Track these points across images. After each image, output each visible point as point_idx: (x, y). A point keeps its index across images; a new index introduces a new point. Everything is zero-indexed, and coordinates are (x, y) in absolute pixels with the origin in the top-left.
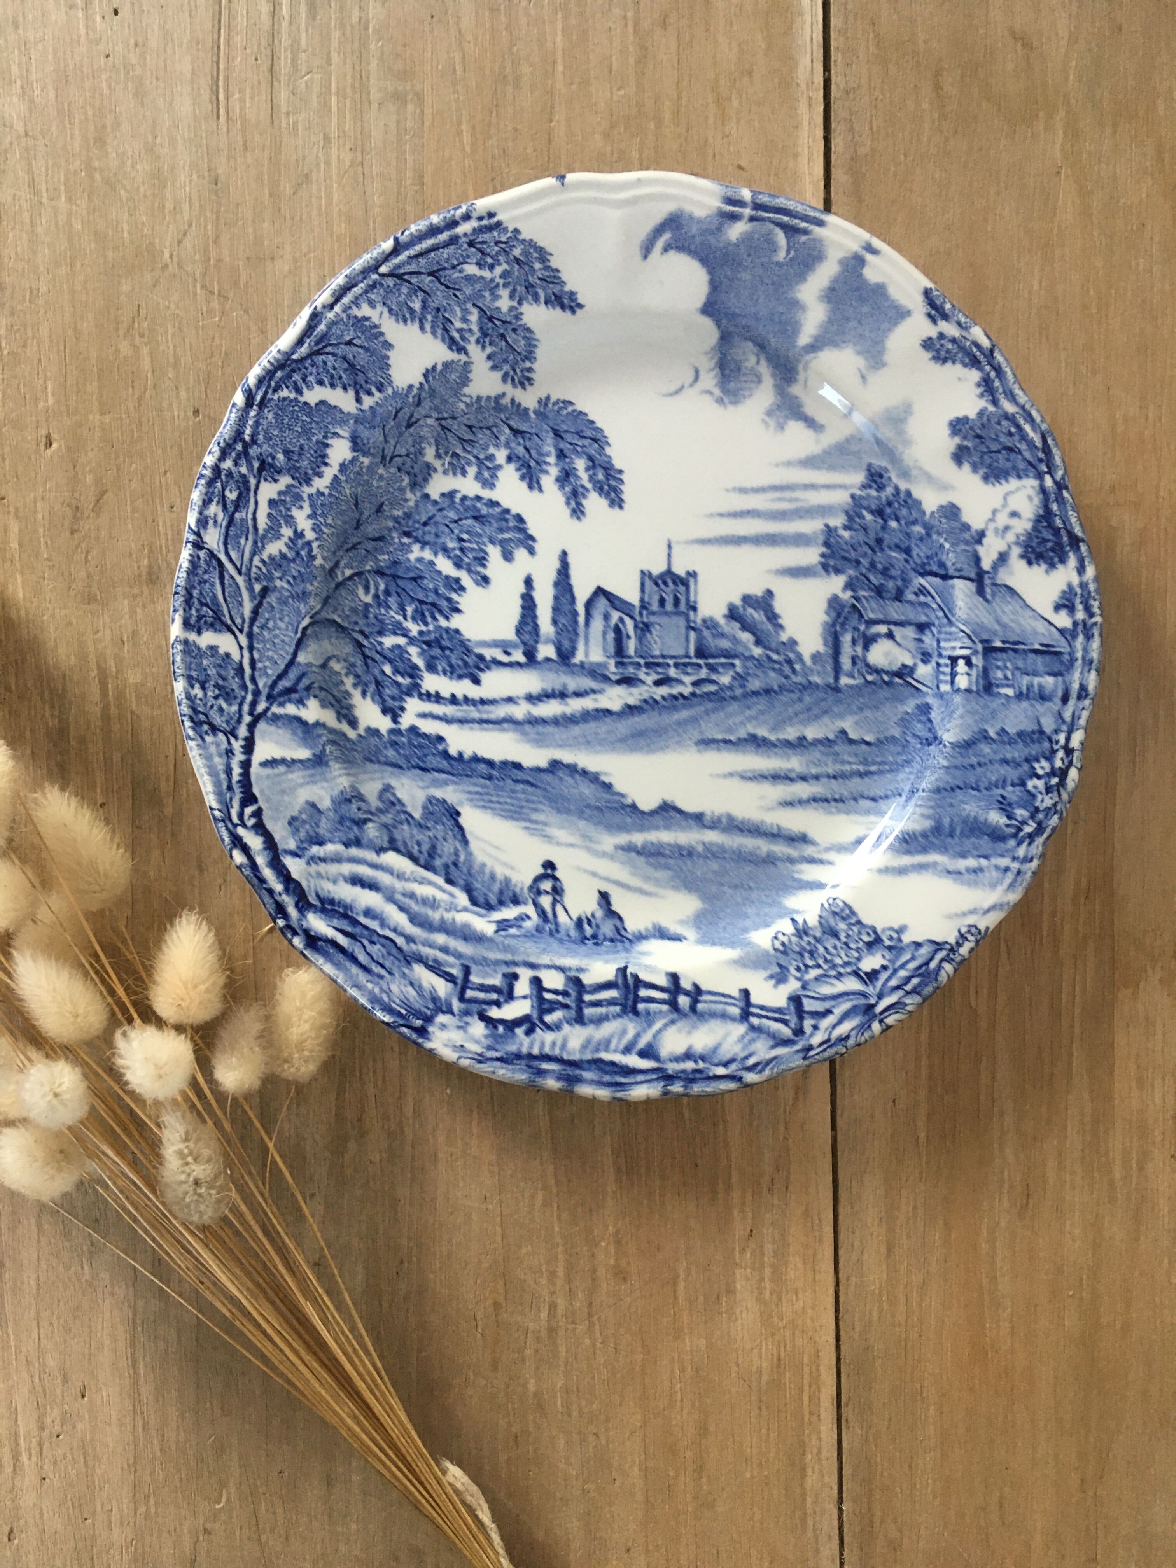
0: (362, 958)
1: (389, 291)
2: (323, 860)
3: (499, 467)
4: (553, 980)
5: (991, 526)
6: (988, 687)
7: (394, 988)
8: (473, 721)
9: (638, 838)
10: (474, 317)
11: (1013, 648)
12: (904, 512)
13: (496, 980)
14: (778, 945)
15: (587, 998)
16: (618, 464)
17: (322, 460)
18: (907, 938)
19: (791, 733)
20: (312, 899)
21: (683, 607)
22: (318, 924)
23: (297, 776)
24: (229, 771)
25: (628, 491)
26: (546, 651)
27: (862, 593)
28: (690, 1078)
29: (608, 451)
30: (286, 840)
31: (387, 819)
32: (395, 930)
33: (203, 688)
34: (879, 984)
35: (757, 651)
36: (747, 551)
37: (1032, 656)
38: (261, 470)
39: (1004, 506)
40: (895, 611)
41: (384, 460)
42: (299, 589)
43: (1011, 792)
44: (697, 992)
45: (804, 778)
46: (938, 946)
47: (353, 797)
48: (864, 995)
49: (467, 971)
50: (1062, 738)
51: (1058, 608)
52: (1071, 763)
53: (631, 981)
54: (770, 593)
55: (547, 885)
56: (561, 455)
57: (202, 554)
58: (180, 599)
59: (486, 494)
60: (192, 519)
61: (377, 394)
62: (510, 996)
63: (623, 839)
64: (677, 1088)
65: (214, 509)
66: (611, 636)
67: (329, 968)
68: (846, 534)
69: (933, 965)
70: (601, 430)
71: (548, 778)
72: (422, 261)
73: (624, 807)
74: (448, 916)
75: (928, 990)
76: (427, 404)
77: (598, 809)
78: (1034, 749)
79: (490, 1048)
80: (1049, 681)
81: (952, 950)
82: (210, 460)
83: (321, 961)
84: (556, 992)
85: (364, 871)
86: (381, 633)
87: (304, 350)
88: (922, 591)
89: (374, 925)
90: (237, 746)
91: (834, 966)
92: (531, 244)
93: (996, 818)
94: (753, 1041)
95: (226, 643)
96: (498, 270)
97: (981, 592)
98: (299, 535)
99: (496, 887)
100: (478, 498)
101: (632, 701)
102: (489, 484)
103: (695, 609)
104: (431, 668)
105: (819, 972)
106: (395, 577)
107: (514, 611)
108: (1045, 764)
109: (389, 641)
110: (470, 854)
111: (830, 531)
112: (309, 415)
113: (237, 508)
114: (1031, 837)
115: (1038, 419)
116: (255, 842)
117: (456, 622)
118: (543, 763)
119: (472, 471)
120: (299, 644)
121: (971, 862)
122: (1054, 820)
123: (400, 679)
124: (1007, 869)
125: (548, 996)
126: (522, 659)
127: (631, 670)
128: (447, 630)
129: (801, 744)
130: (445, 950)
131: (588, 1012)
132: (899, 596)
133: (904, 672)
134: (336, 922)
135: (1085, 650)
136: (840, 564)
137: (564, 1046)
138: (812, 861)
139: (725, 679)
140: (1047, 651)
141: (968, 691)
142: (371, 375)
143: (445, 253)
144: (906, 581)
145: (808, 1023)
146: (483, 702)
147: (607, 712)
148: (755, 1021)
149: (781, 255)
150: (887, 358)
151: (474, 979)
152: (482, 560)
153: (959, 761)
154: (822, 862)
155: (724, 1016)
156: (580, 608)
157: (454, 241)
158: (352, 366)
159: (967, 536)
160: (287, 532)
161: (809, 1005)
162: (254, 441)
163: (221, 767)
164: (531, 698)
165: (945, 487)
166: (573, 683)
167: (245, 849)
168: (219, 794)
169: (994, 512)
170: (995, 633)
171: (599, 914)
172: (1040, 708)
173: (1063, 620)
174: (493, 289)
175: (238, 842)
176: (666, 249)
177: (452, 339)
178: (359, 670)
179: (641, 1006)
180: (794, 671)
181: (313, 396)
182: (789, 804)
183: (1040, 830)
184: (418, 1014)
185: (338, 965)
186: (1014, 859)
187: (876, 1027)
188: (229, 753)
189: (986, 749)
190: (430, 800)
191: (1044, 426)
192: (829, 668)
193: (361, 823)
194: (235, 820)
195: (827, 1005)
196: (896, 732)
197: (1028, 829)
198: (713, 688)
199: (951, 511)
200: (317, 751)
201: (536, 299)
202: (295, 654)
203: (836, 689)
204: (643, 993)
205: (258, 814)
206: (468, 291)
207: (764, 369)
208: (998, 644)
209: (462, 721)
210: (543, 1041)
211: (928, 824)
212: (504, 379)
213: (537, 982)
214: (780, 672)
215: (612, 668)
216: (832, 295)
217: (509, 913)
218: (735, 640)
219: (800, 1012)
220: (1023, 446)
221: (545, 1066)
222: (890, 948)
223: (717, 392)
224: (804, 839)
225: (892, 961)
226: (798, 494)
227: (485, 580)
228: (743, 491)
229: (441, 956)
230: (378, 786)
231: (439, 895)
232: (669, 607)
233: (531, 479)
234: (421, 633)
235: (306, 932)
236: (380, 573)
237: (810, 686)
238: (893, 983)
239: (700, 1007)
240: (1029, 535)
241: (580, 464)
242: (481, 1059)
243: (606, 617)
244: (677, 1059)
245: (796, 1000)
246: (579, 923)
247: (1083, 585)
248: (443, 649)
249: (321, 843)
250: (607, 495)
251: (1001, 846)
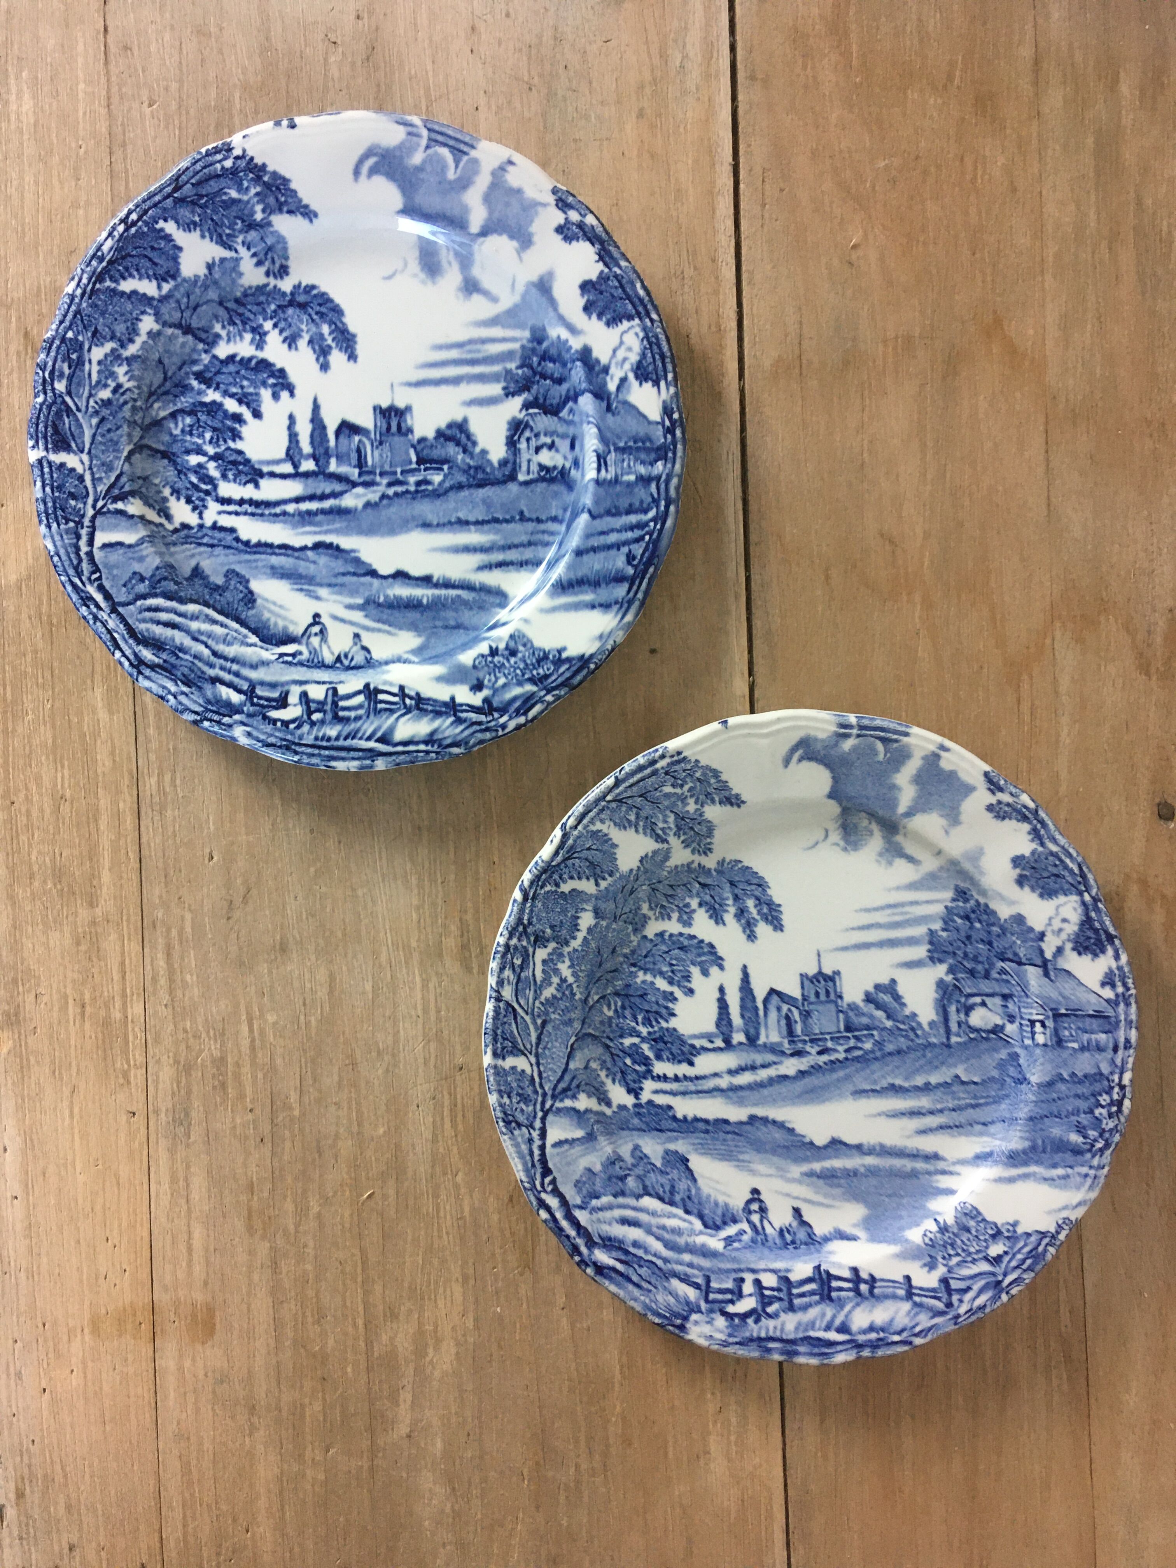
0: (635, 1278)
1: (613, 811)
2: (601, 1209)
3: (694, 911)
4: (770, 1280)
5: (1049, 929)
6: (1060, 1042)
7: (660, 1298)
8: (691, 1093)
9: (817, 1166)
10: (671, 818)
11: (1074, 1013)
12: (985, 917)
13: (729, 1285)
14: (927, 1240)
15: (795, 1291)
16: (777, 900)
17: (575, 927)
18: (1020, 1230)
19: (919, 1081)
20: (596, 1239)
21: (832, 997)
22: (602, 1257)
23: (577, 1150)
24: (531, 1153)
25: (786, 919)
26: (738, 1037)
27: (960, 975)
28: (874, 1345)
29: (769, 892)
30: (574, 1199)
31: (639, 1171)
32: (655, 1255)
33: (509, 1097)
34: (1003, 1265)
35: (889, 1024)
36: (874, 952)
37: (1088, 1020)
38: (535, 942)
39: (1057, 914)
40: (985, 986)
41: (615, 919)
42: (566, 1018)
43: (1084, 1119)
44: (873, 1280)
45: (932, 1113)
46: (1043, 1234)
47: (614, 1160)
48: (993, 1274)
49: (708, 1280)
50: (1116, 1078)
51: (1103, 984)
52: (1124, 1096)
53: (824, 1276)
54: (893, 981)
55: (755, 1206)
56: (736, 898)
57: (502, 1005)
58: (489, 1039)
59: (686, 931)
60: (492, 981)
61: (610, 879)
62: (740, 1295)
63: (805, 1168)
64: (866, 1353)
65: (507, 973)
66: (783, 1022)
67: (613, 1288)
68: (944, 934)
69: (1041, 1249)
70: (762, 878)
71: (748, 1128)
72: (635, 789)
73: (804, 1144)
74: (690, 1240)
75: (1038, 1268)
76: (642, 879)
77: (785, 1147)
78: (1097, 1087)
79: (730, 1335)
80: (1103, 1036)
81: (1053, 1237)
82: (501, 940)
83: (607, 1283)
84: (772, 1289)
85: (629, 1213)
86: (621, 1036)
87: (559, 858)
88: (1003, 971)
89: (640, 1253)
90: (535, 1134)
91: (970, 1254)
92: (708, 768)
93: (1075, 1138)
94: (917, 1314)
95: (521, 1063)
96: (686, 787)
97: (1046, 974)
98: (563, 980)
99: (719, 1212)
100: (681, 934)
101: (803, 1068)
102: (688, 923)
103: (841, 997)
104: (659, 1057)
105: (958, 1259)
106: (627, 996)
107: (712, 1012)
108: (1105, 1096)
109: (628, 1041)
110: (698, 1189)
111: (931, 932)
112: (565, 900)
113: (522, 967)
114: (1102, 1151)
115: (1074, 854)
116: (553, 1202)
117: (673, 1023)
118: (744, 1118)
119: (675, 916)
120: (570, 1056)
121: (1060, 1171)
122: (1117, 1138)
123: (637, 1068)
124: (1086, 1175)
125: (767, 1293)
126: (722, 1045)
127: (800, 1045)
128: (667, 1029)
129: (927, 1088)
130: (690, 1265)
131: (797, 1302)
132: (987, 976)
133: (997, 1030)
134: (614, 1254)
135: (1126, 1014)
136: (941, 956)
137: (782, 1330)
138: (944, 1172)
139: (868, 1046)
140: (1098, 1015)
141: (1045, 1045)
142: (605, 867)
143: (649, 781)
144: (992, 965)
145: (955, 1298)
146: (697, 1078)
147: (785, 1077)
148: (917, 1299)
149: (881, 757)
150: (963, 817)
151: (714, 1285)
152: (687, 977)
153: (1044, 1097)
154: (951, 1173)
155: (894, 1297)
156: (760, 1005)
157: (655, 773)
158: (591, 863)
159: (1032, 935)
160: (556, 980)
161: (954, 1285)
162: (530, 923)
163: (526, 1152)
164: (730, 1072)
165: (1012, 903)
166: (759, 1058)
167: (548, 1209)
168: (527, 1171)
169: (1050, 919)
170: (1059, 1003)
171: (795, 1224)
172: (1098, 1056)
173: (1108, 993)
174: (683, 799)
175: (542, 1204)
176: (800, 761)
177: (658, 836)
178: (609, 1065)
179: (834, 1294)
180: (917, 1036)
181: (566, 888)
182: (923, 1132)
183: (1107, 1145)
184: (677, 1315)
185: (618, 1285)
186: (1091, 1167)
187: (1004, 1297)
188: (530, 1141)
189: (1062, 1087)
190: (667, 1152)
191: (1079, 859)
192: (942, 1031)
193: (623, 1179)
194: (539, 1188)
195: (968, 1283)
196: (995, 1073)
197: (1100, 1145)
198: (860, 1053)
199: (1019, 919)
200: (589, 1130)
201: (713, 801)
202: (567, 1064)
203: (949, 1046)
204: (834, 1284)
205: (554, 1182)
206: (666, 803)
207: (874, 827)
208: (1063, 1011)
209: (684, 1093)
210: (768, 1326)
211: (1027, 1144)
212: (693, 852)
213: (757, 1283)
214: (906, 1037)
215: (786, 1045)
216: (918, 779)
217: (731, 1230)
218: (871, 1017)
219: (949, 1291)
220: (1066, 874)
221: (771, 1345)
222: (1008, 1238)
223: (842, 843)
224: (936, 1157)
225: (1011, 1248)
226: (907, 909)
227: (691, 991)
228: (868, 910)
229: (689, 1271)
230: (630, 1147)
231: (683, 1225)
232: (823, 997)
233: (717, 917)
234: (649, 1033)
235: (595, 1264)
236: (617, 994)
237: (930, 1045)
238: (1014, 1263)
239: (876, 1291)
240: (1077, 935)
241: (750, 903)
242: (725, 1344)
243: (779, 1009)
244: (865, 1332)
245: (945, 1281)
246: (781, 1230)
247: (1120, 968)
248: (666, 1043)
249: (597, 1197)
250: (771, 923)
251: (1079, 1158)
